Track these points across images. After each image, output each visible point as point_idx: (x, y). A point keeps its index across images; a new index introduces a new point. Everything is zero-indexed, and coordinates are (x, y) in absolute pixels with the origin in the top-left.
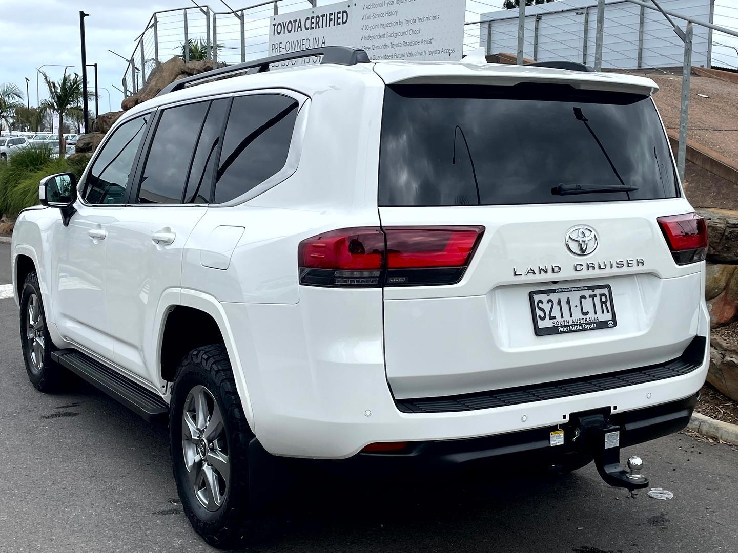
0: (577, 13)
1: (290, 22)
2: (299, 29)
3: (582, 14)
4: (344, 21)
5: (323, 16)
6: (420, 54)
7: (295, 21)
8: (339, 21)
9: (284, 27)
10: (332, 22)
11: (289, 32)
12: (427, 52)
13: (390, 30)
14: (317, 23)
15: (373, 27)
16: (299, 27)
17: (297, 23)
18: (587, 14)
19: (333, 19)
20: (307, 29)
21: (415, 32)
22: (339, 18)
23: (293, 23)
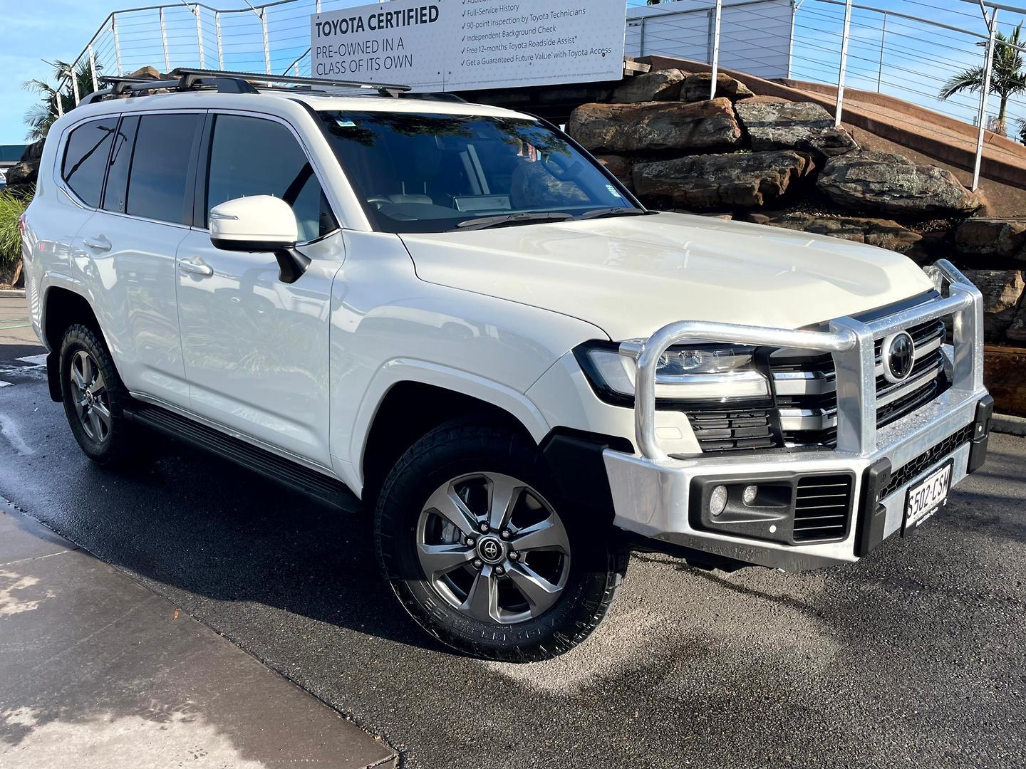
0: (630, 24)
1: (345, 20)
2: (360, 29)
3: (636, 25)
4: (432, 18)
5: (397, 13)
6: (556, 56)
7: (352, 19)
8: (424, 18)
9: (335, 28)
10: (413, 21)
11: (344, 32)
12: (567, 53)
13: (508, 28)
14: (389, 21)
15: (480, 25)
16: (358, 27)
17: (356, 22)
18: (643, 25)
19: (414, 16)
20: (373, 29)
21: (547, 30)
22: (425, 15)
23: (350, 23)
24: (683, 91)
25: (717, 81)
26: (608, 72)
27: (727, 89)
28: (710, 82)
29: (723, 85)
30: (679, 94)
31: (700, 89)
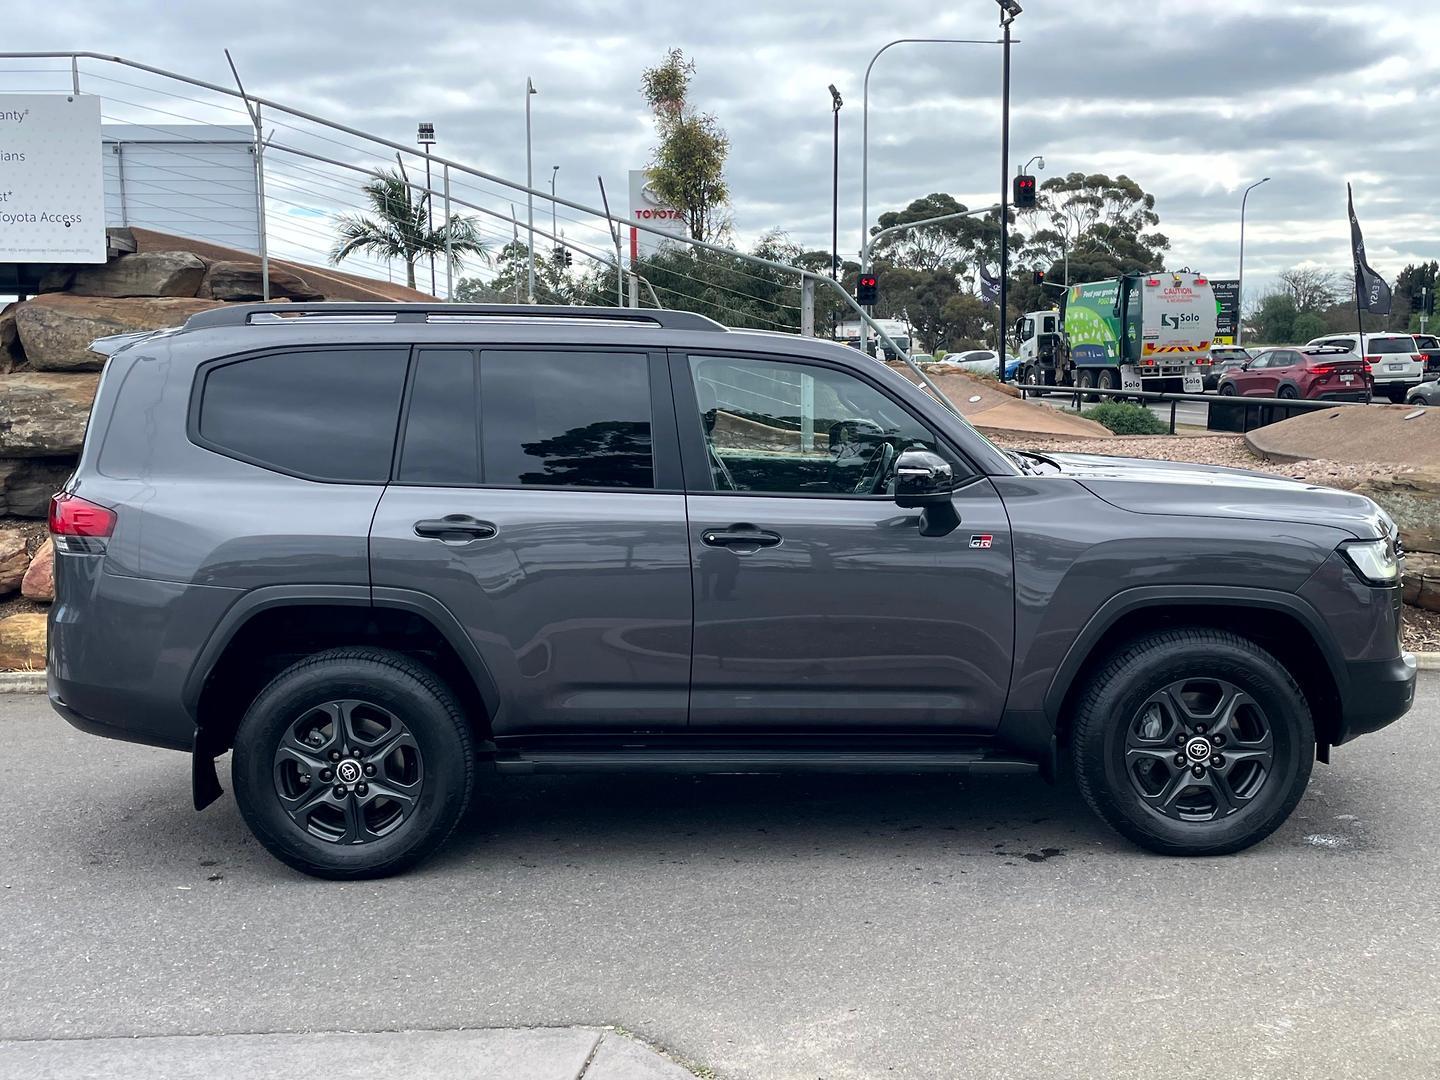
24: (206, 284)
25: (270, 275)
26: (78, 250)
27: (283, 286)
28: (260, 276)
29: (277, 281)
30: (199, 289)
31: (241, 284)
